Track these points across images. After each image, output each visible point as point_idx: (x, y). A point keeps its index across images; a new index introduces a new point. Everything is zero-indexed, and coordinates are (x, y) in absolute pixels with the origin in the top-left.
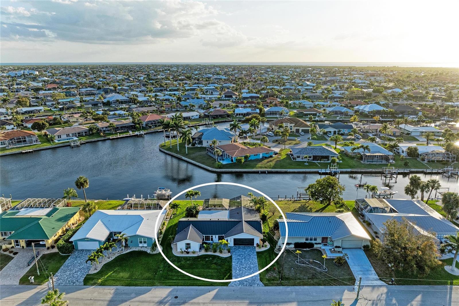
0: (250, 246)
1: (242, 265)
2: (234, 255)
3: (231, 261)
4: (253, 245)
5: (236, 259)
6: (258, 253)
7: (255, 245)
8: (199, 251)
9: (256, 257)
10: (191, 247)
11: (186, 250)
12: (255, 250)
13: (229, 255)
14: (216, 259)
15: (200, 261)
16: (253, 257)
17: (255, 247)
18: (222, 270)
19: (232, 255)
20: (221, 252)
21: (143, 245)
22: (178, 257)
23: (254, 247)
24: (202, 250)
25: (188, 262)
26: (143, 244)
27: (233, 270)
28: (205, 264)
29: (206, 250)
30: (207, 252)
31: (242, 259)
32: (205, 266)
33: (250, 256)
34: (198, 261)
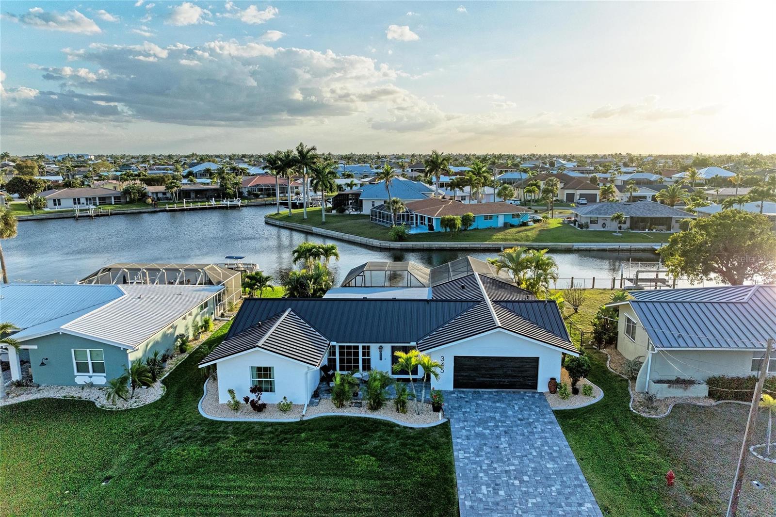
0: (522, 391)
1: (500, 460)
2: (459, 420)
3: (449, 443)
4: (535, 386)
5: (468, 438)
6: (563, 416)
7: (542, 386)
8: (311, 404)
9: (559, 428)
10: (277, 387)
11: (253, 397)
12: (547, 406)
13: (439, 419)
14: (379, 434)
15: (307, 439)
16: (543, 431)
17: (541, 394)
18: (408, 483)
19: (449, 421)
20: (401, 406)
21: (88, 380)
22: (213, 423)
23: (537, 396)
24: (323, 402)
25: (250, 445)
26: (91, 373)
27: (459, 482)
28: (328, 454)
29: (340, 398)
30: (341, 405)
31: (498, 437)
32: (326, 461)
33: (530, 424)
34: (298, 442)
